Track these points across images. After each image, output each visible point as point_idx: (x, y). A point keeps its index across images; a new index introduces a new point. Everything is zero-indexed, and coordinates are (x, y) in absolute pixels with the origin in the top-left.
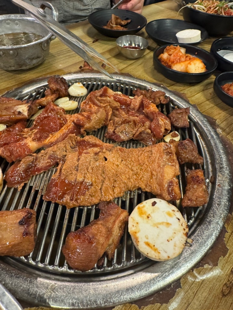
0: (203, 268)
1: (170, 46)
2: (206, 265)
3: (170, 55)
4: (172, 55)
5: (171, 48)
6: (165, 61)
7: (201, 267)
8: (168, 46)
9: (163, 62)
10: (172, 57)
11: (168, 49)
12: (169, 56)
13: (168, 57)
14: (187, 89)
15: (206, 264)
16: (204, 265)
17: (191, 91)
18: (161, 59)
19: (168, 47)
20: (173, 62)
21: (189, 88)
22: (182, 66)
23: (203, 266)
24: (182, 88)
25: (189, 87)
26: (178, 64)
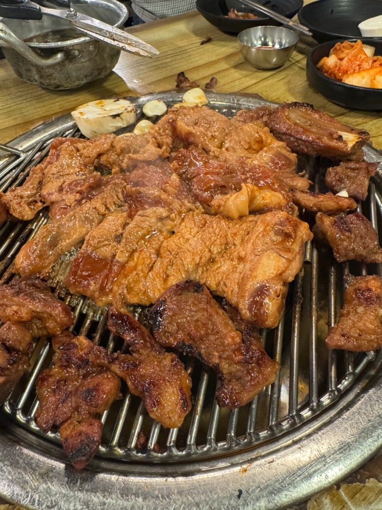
0: (364, 486)
1: (342, 43)
2: (371, 479)
3: (341, 59)
4: (346, 59)
5: (343, 47)
6: (330, 72)
7: (357, 483)
8: (339, 43)
9: (327, 72)
10: (345, 62)
11: (338, 48)
12: (339, 61)
13: (337, 62)
14: (371, 123)
15: (372, 477)
16: (367, 480)
17: (377, 125)
18: (323, 68)
19: (339, 45)
20: (346, 72)
21: (375, 121)
22: (363, 78)
23: (364, 482)
24: (360, 120)
25: (374, 118)
26: (355, 74)
